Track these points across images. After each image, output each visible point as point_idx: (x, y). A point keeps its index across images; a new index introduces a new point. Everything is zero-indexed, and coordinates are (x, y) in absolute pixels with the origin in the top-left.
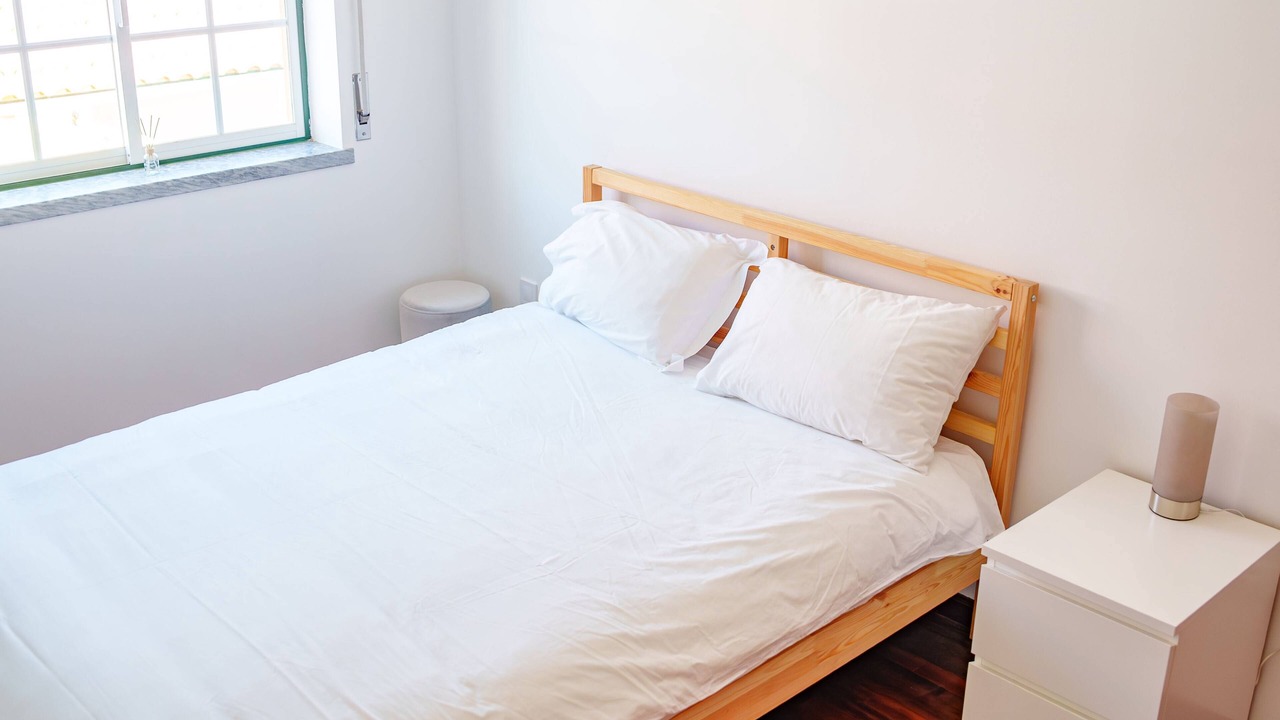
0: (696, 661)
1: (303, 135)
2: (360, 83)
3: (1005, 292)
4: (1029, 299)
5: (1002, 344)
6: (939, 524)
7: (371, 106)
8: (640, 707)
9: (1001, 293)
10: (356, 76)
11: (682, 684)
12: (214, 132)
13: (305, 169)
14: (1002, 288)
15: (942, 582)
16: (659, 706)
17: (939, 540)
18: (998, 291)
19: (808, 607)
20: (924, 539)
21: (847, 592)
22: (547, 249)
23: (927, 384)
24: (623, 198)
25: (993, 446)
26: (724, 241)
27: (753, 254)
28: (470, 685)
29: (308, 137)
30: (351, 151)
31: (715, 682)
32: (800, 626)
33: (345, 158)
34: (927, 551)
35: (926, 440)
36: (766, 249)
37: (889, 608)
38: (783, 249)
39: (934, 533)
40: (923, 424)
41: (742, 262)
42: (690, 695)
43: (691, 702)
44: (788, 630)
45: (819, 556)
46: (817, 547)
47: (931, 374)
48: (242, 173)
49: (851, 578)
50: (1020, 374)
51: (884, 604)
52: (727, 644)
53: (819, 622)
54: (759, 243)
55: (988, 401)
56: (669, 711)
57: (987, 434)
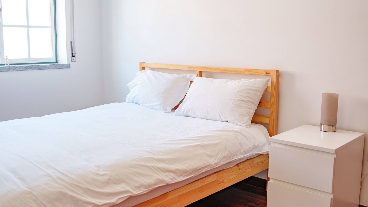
0: (176, 168)
1: (55, 61)
2: (73, 44)
3: (269, 73)
4: (277, 74)
5: (269, 90)
6: (254, 142)
7: (76, 51)
8: (158, 179)
9: (268, 74)
10: (72, 42)
11: (172, 175)
12: (27, 57)
13: (55, 68)
14: (268, 72)
15: (257, 166)
16: (165, 180)
17: (255, 147)
18: (267, 73)
19: (214, 158)
20: (250, 146)
21: (226, 157)
22: (128, 84)
23: (247, 101)
24: (152, 69)
25: (269, 124)
26: (182, 75)
27: (192, 78)
28: (98, 167)
29: (57, 62)
30: (70, 64)
31: (183, 176)
32: (211, 164)
33: (68, 66)
34: (251, 151)
35: (248, 118)
36: (195, 76)
37: (240, 170)
38: (201, 74)
39: (253, 144)
40: (247, 113)
41: (188, 81)
42: (175, 179)
43: (176, 181)
44: (207, 164)
45: (216, 144)
46: (216, 142)
47: (247, 98)
48: (35, 67)
49: (227, 153)
50: (276, 99)
51: (238, 168)
52: (187, 165)
53: (218, 165)
54: (193, 75)
55: (266, 111)
56: (168, 182)
57: (267, 121)
